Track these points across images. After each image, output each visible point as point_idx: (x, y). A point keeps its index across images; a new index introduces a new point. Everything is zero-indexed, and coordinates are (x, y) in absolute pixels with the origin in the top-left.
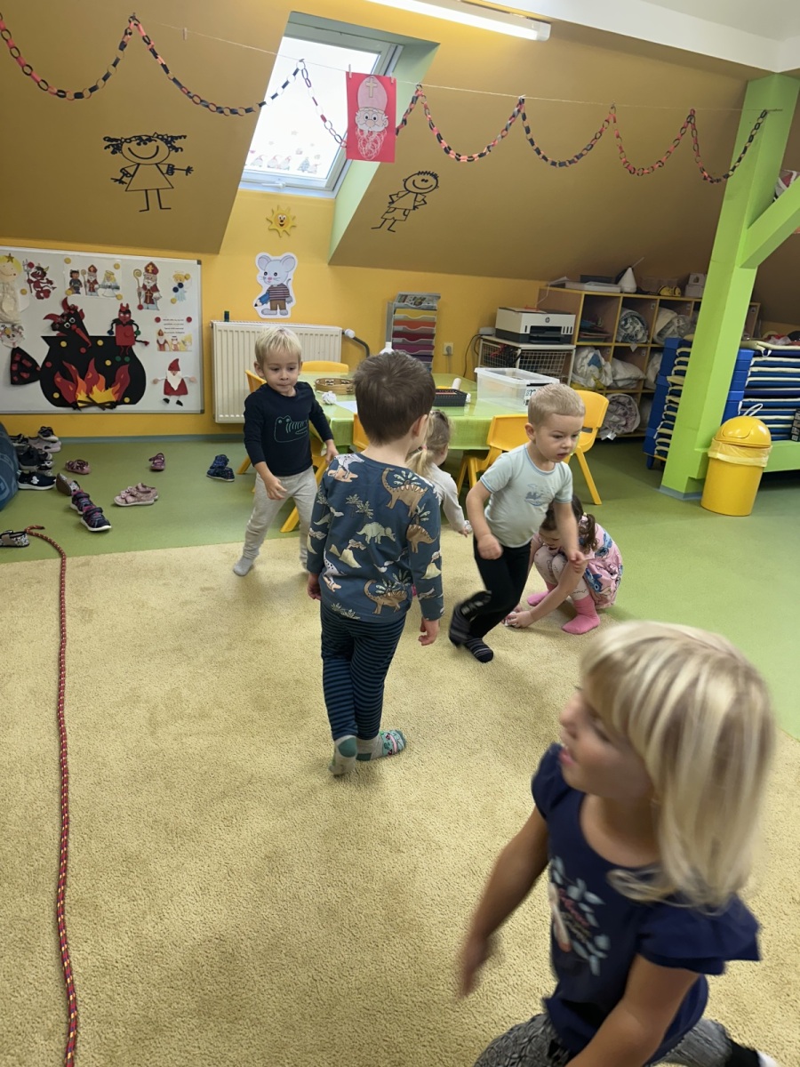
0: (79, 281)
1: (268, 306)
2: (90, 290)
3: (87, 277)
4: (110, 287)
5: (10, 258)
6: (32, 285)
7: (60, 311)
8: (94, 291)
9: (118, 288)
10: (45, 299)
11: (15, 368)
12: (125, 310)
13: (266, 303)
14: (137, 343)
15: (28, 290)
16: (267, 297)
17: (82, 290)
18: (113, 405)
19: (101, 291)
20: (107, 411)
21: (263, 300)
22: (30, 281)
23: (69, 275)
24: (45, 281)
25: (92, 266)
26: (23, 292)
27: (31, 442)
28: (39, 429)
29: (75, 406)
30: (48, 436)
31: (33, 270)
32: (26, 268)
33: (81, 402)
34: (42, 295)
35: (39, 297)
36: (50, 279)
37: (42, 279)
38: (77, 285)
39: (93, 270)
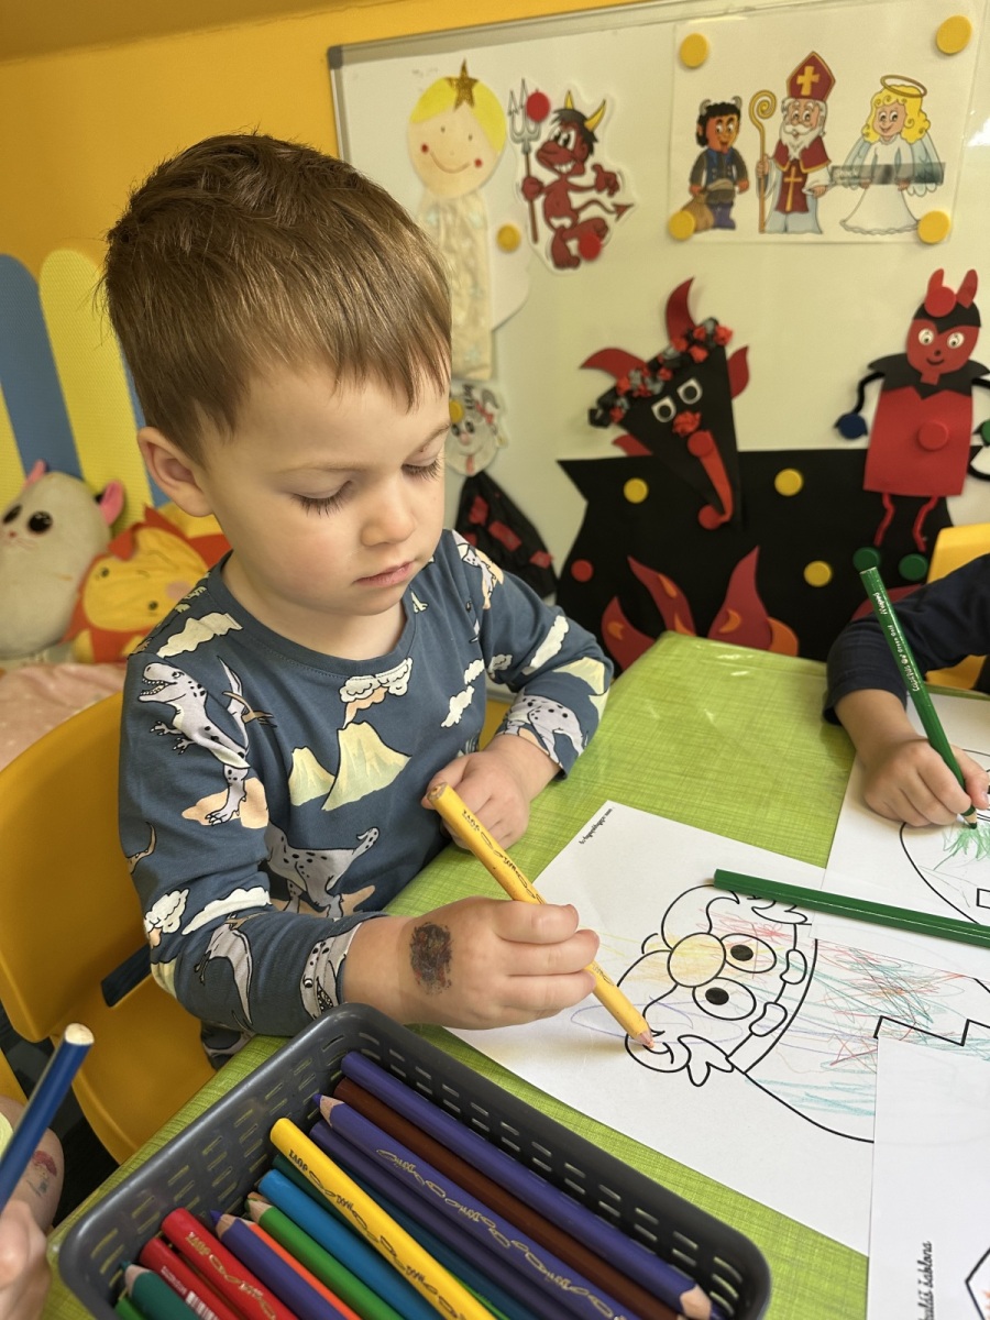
0: (735, 158)
2: (781, 207)
3: (775, 128)
4: (887, 175)
6: (539, 202)
8: (801, 205)
9: (930, 175)
10: (584, 267)
14: (971, 485)
15: (522, 227)
17: (745, 206)
19: (836, 204)
22: (531, 187)
23: (693, 127)
24: (588, 178)
25: (814, 61)
26: (502, 241)
31: (549, 129)
32: (519, 118)
34: (573, 245)
35: (562, 259)
36: (610, 165)
37: (579, 170)
38: (721, 184)
39: (813, 82)
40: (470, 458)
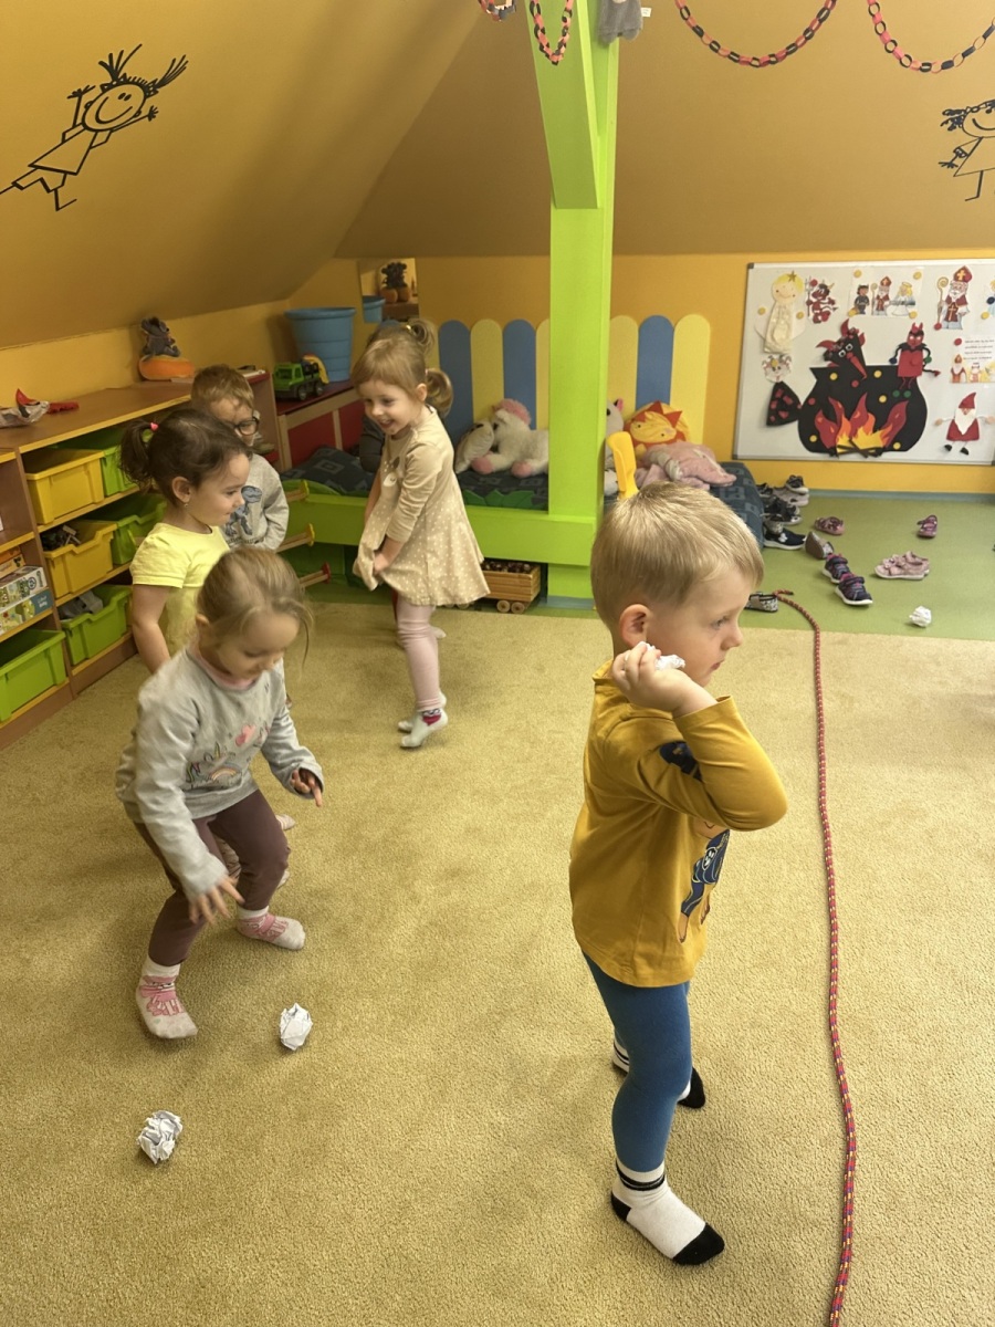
0: (867, 298)
2: (877, 309)
3: (877, 292)
4: (903, 303)
5: (792, 277)
6: (811, 307)
7: (836, 336)
9: (913, 304)
10: (823, 323)
11: (774, 406)
12: (917, 332)
14: (924, 373)
15: (805, 313)
17: (868, 309)
18: (878, 452)
19: (890, 309)
20: (870, 459)
22: (809, 303)
23: (856, 290)
24: (827, 301)
25: (887, 278)
26: (799, 316)
27: (776, 492)
28: (787, 478)
29: (832, 452)
30: (798, 486)
31: (816, 289)
32: (808, 287)
33: (841, 447)
34: (820, 318)
35: (816, 321)
36: (833, 298)
37: (824, 298)
38: (862, 304)
39: (887, 283)
40: (778, 377)
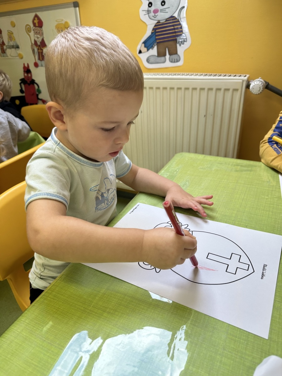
1: (154, 51)
4: (13, 47)
8: (4, 52)
12: (27, 70)
13: (152, 47)
16: (153, 39)
21: (148, 44)
